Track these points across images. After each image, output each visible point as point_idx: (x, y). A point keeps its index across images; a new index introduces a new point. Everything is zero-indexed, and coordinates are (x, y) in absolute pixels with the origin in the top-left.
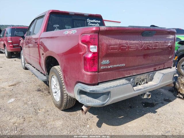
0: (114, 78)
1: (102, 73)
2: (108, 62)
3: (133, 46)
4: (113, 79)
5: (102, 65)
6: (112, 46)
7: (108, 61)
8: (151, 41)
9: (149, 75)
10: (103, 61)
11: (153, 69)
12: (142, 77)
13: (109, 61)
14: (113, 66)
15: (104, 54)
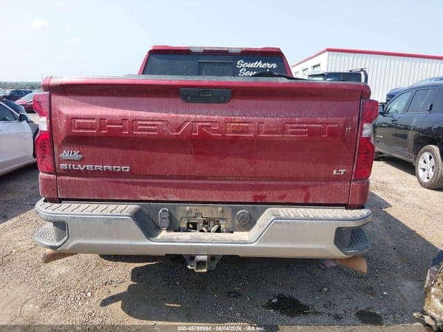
0: (101, 195)
1: (68, 178)
2: (76, 155)
3: (146, 125)
4: (101, 198)
5: (61, 161)
6: (80, 121)
7: (76, 153)
8: (216, 117)
9: (235, 211)
10: (65, 152)
11: (251, 195)
12: (206, 212)
13: (78, 154)
14: (94, 167)
15: (63, 136)
